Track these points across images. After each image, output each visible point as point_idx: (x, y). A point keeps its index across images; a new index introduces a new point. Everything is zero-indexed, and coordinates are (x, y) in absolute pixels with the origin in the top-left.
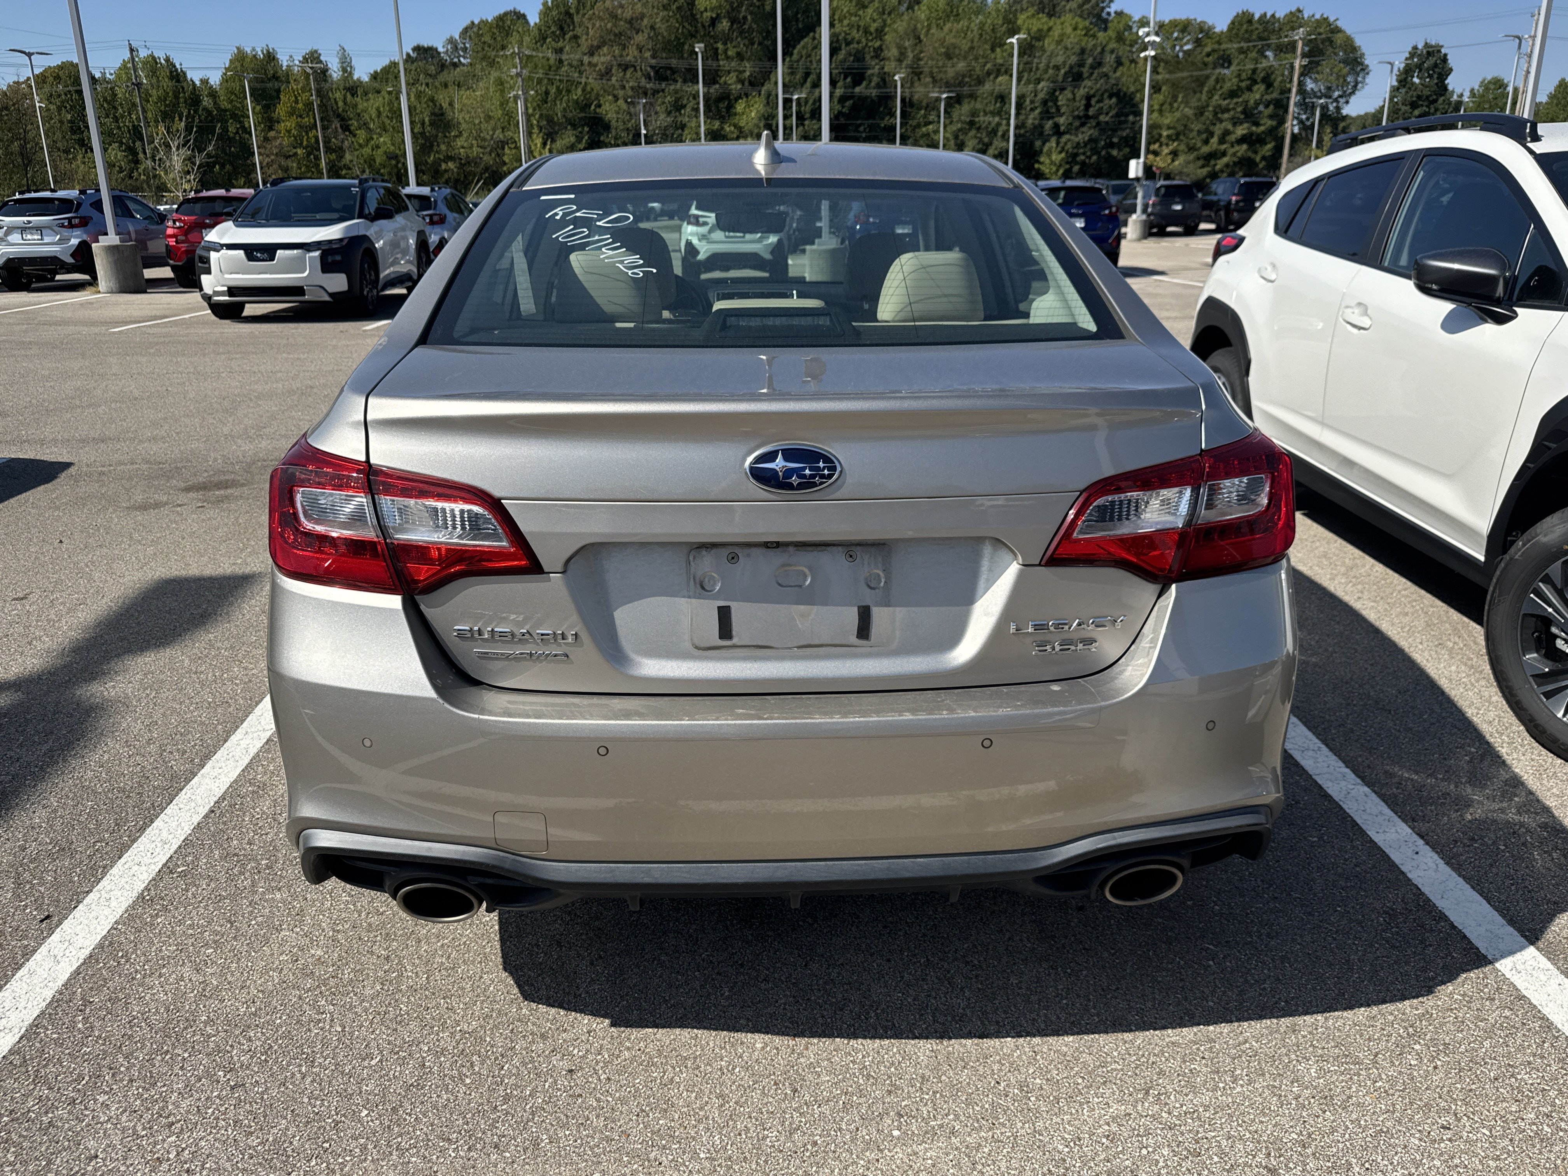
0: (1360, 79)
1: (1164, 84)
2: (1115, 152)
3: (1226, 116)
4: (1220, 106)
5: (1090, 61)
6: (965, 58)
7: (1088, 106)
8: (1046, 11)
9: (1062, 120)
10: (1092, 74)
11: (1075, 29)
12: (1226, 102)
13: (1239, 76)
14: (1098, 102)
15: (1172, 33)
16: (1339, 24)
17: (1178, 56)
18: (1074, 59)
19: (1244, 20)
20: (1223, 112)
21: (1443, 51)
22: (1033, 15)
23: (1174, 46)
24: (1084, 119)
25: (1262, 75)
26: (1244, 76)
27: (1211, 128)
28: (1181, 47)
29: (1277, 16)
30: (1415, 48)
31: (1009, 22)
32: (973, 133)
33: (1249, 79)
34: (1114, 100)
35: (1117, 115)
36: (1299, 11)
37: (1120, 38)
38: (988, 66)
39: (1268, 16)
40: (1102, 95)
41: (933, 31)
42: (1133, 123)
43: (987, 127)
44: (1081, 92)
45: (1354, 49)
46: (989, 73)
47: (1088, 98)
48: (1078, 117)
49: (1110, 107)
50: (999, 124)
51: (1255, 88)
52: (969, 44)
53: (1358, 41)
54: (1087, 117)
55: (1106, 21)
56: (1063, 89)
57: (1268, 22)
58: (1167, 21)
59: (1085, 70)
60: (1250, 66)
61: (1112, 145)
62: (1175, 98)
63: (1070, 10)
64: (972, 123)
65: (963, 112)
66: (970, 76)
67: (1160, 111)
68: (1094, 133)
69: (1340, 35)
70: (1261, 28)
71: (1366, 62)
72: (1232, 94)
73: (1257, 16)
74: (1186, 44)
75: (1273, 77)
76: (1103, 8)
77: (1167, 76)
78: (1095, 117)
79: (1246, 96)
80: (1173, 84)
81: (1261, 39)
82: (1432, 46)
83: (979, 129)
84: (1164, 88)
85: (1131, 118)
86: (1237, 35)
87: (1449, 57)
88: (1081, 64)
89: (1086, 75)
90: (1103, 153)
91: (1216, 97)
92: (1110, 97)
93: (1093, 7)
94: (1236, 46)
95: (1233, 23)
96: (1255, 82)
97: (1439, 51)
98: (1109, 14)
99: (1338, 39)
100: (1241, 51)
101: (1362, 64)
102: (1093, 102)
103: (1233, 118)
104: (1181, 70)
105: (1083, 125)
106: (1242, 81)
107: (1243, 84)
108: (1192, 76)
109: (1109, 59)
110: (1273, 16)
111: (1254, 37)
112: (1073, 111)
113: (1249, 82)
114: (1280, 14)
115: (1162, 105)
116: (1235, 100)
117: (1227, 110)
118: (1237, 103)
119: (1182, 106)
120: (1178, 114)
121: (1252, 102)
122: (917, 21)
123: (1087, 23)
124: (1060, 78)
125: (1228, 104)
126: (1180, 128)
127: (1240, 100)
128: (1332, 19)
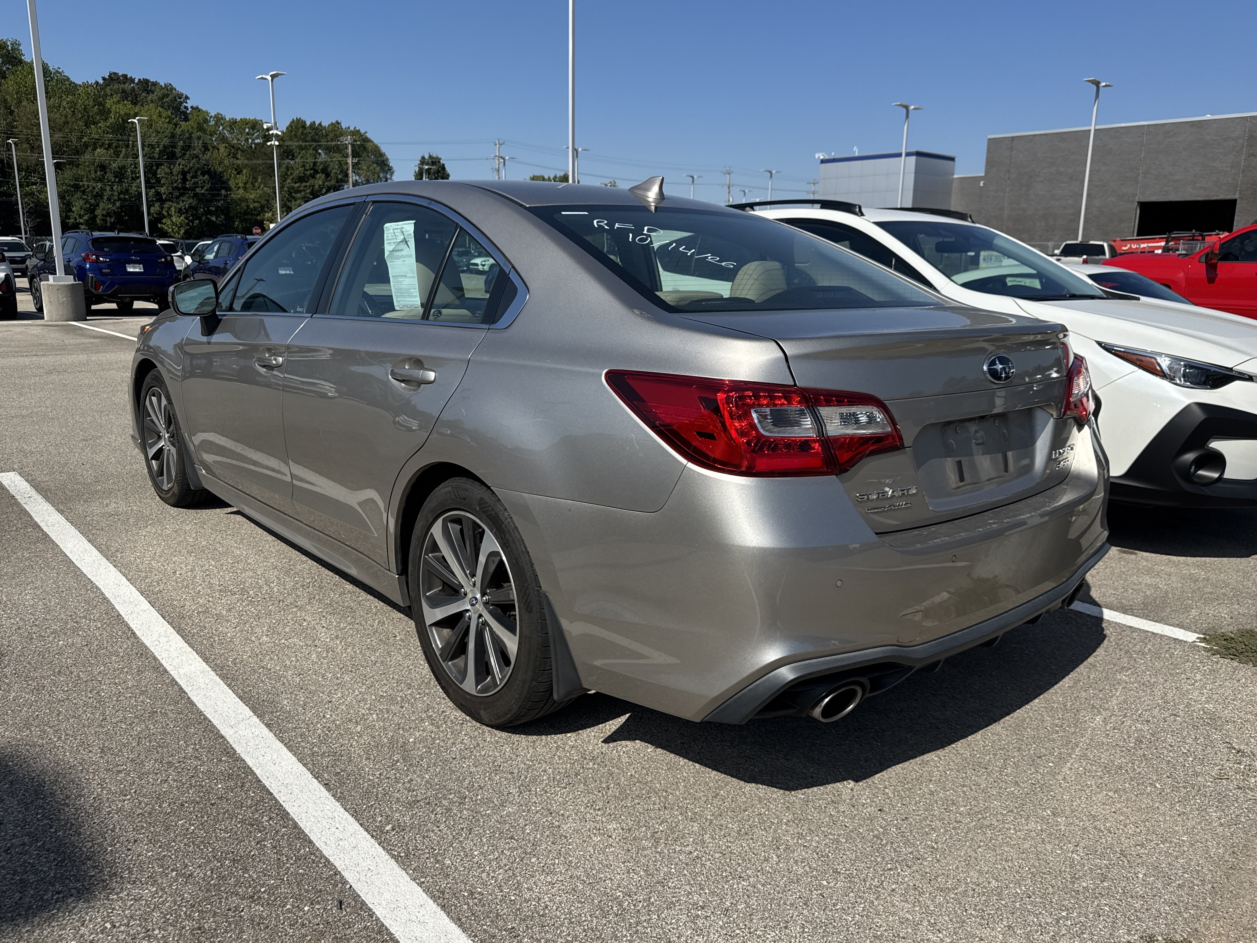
0: (388, 176)
1: (244, 168)
2: (214, 219)
3: (299, 195)
4: (293, 188)
5: (181, 143)
6: (60, 130)
7: (184, 180)
8: (130, 99)
9: (162, 190)
10: (184, 154)
11: (160, 116)
12: (297, 185)
13: (304, 166)
14: (193, 177)
15: (245, 129)
16: (368, 135)
17: (251, 147)
18: (166, 141)
19: (300, 125)
20: (296, 193)
21: (441, 161)
22: (118, 102)
23: (247, 140)
24: (183, 191)
25: (321, 167)
26: (307, 167)
27: (289, 204)
28: (253, 140)
29: (323, 124)
30: (423, 158)
31: (100, 104)
32: (79, 194)
33: (311, 169)
34: (206, 177)
35: (211, 189)
36: (338, 123)
37: (200, 128)
38: (85, 139)
39: (317, 124)
40: (196, 172)
41: (24, 103)
42: (226, 196)
43: (92, 191)
44: (176, 169)
45: (382, 155)
46: (86, 145)
47: (184, 173)
48: (177, 188)
49: (204, 182)
50: (102, 190)
51: (318, 176)
52: (63, 119)
53: (384, 149)
54: (185, 188)
55: (185, 113)
56: (158, 165)
57: (317, 129)
58: (238, 119)
59: (178, 151)
60: (311, 160)
61: (210, 212)
62: (255, 179)
63: (152, 101)
64: (77, 187)
65: (66, 176)
66: (68, 146)
67: (245, 188)
68: (194, 202)
69: (369, 143)
70: (313, 133)
71: (391, 165)
72: (301, 179)
73: (308, 124)
74: (256, 138)
75: (329, 169)
76: (181, 103)
77: (246, 162)
78: (193, 189)
79: (311, 181)
80: (252, 169)
81: (314, 140)
82: (433, 158)
83: (83, 192)
84: (244, 171)
85: (223, 192)
86: (296, 136)
87: (446, 166)
88: (174, 146)
89: (179, 155)
90: (204, 218)
91: (289, 181)
92: (203, 174)
93: (171, 101)
94: (297, 144)
95: (291, 126)
96: (317, 172)
97: (439, 162)
98: (186, 108)
99: (368, 145)
100: (301, 148)
101: (388, 166)
102: (188, 177)
103: (304, 197)
104: (257, 158)
105: (182, 195)
106: (307, 170)
107: (308, 173)
108: (265, 163)
109: (198, 145)
110: (320, 124)
111: (309, 139)
112: (172, 183)
113: (312, 172)
114: (325, 124)
115: (245, 184)
116: (304, 184)
117: (298, 191)
118: (305, 186)
119: (262, 186)
120: (260, 192)
121: (317, 186)
122: (7, 93)
123: (169, 113)
124: (156, 156)
125: (299, 187)
126: (264, 202)
127: (308, 184)
128: (362, 131)
